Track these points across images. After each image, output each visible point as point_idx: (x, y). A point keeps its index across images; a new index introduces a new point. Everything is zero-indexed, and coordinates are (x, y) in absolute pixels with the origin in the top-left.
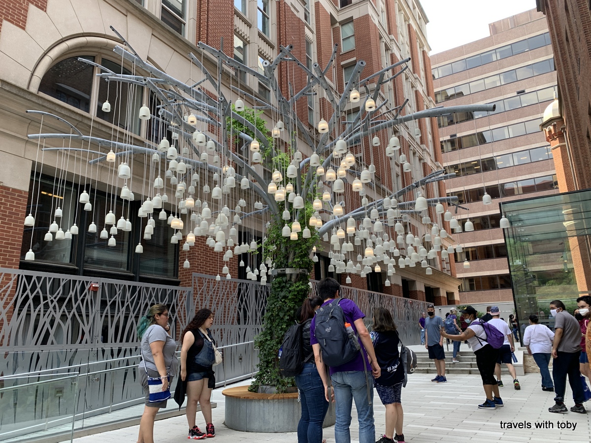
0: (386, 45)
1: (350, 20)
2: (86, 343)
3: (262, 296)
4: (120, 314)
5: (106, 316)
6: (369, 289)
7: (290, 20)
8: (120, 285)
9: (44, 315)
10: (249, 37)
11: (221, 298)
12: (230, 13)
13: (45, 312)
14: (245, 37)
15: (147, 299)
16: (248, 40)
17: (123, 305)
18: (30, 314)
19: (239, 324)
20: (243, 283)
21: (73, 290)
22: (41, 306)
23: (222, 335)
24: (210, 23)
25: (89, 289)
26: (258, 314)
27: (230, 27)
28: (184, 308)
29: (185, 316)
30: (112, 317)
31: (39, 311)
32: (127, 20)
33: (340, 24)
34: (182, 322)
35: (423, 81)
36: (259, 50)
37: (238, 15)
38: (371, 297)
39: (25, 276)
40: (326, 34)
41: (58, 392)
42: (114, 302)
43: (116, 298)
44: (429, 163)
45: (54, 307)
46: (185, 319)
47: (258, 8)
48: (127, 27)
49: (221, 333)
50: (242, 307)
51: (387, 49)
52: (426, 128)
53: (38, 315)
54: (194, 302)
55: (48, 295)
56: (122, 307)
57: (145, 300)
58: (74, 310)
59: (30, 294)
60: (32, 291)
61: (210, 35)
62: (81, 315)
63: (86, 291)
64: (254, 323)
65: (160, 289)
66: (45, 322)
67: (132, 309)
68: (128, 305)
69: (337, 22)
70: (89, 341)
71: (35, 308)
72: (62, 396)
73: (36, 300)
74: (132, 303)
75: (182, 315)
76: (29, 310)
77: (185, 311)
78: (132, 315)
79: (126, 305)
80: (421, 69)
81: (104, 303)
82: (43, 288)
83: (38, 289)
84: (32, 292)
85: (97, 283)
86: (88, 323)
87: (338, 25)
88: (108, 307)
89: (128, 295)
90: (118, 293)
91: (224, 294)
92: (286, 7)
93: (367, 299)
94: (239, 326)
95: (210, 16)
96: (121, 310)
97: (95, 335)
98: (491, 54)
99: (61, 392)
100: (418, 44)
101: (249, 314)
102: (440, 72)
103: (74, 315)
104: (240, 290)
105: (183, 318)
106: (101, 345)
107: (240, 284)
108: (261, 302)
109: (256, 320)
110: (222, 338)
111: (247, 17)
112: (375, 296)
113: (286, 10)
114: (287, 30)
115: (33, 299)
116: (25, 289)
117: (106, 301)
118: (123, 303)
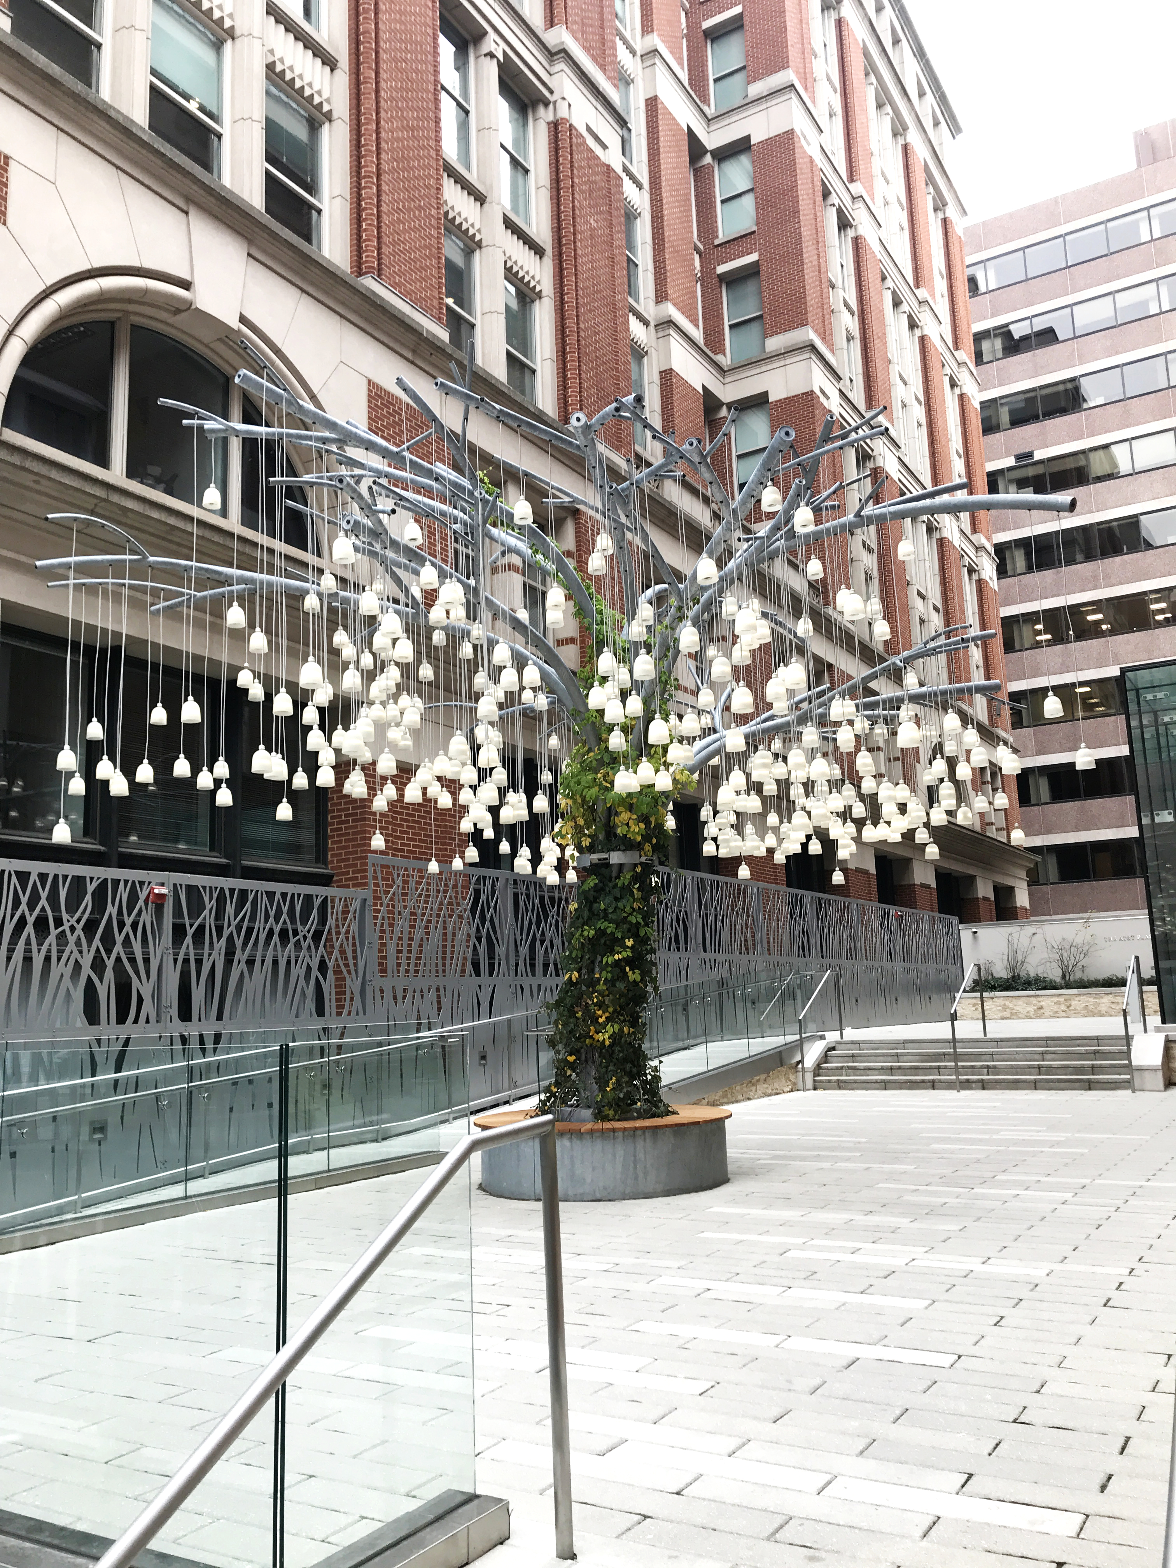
0: (840, 213)
1: (741, 146)
2: (148, 1021)
3: (530, 908)
4: (215, 953)
5: (186, 961)
6: (789, 885)
7: (584, 175)
8: (211, 888)
9: (59, 959)
10: (479, 231)
11: (434, 913)
12: (433, 172)
13: (60, 952)
14: (471, 232)
15: (271, 920)
16: (478, 238)
17: (219, 936)
18: (31, 958)
19: (478, 974)
20: (485, 878)
21: (113, 904)
22: (52, 939)
23: (439, 1003)
24: (384, 208)
25: (146, 901)
26: (521, 949)
27: (434, 212)
28: (354, 938)
29: (355, 958)
30: (199, 962)
31: (49, 951)
32: (188, 224)
33: (714, 157)
34: (349, 972)
35: (942, 307)
36: (506, 262)
37: (452, 172)
38: (796, 902)
39: (16, 872)
40: (677, 190)
41: (95, 1130)
42: (202, 928)
43: (205, 918)
44: (956, 540)
45: (78, 943)
46: (356, 965)
47: (502, 146)
48: (190, 241)
49: (439, 997)
50: (484, 933)
51: (844, 224)
52: (948, 440)
53: (48, 959)
54: (375, 924)
55: (65, 916)
56: (219, 939)
57: (266, 921)
58: (118, 948)
59: (27, 913)
60: (31, 906)
61: (385, 239)
62: (132, 960)
63: (141, 903)
64: (512, 973)
65: (299, 895)
66: (62, 975)
67: (239, 943)
68: (232, 933)
69: (706, 151)
70: (153, 1018)
71: (40, 944)
72: (105, 1138)
73: (41, 925)
74: (239, 928)
75: (350, 955)
76: (28, 951)
77: (354, 945)
78: (240, 956)
79: (226, 933)
80: (936, 272)
81: (179, 932)
82: (53, 898)
83: (43, 902)
84: (31, 908)
85: (163, 885)
86: (148, 977)
87: (708, 159)
88: (189, 940)
89: (230, 909)
90: (208, 906)
91: (441, 904)
92: (574, 140)
93: (786, 910)
94: (477, 980)
95: (385, 187)
96: (217, 946)
97: (164, 1003)
98: (1137, 222)
99: (102, 1129)
100: (930, 199)
101: (500, 950)
102: (991, 274)
103: (118, 959)
104: (477, 893)
105: (351, 962)
106: (178, 1028)
107: (478, 879)
108: (526, 922)
109: (517, 965)
110: (439, 1009)
111: (472, 177)
112: (807, 900)
113: (574, 148)
114: (576, 203)
115: (34, 924)
116: (17, 903)
117: (185, 925)
118: (220, 930)
